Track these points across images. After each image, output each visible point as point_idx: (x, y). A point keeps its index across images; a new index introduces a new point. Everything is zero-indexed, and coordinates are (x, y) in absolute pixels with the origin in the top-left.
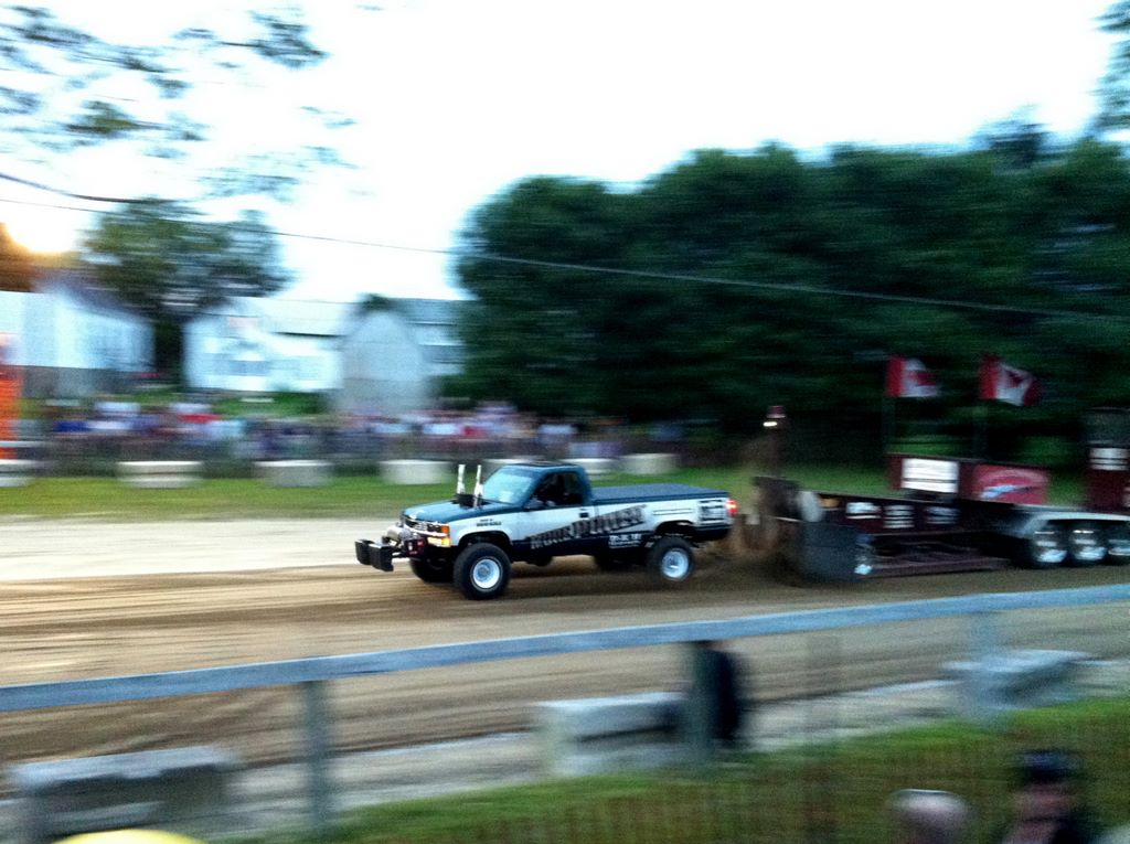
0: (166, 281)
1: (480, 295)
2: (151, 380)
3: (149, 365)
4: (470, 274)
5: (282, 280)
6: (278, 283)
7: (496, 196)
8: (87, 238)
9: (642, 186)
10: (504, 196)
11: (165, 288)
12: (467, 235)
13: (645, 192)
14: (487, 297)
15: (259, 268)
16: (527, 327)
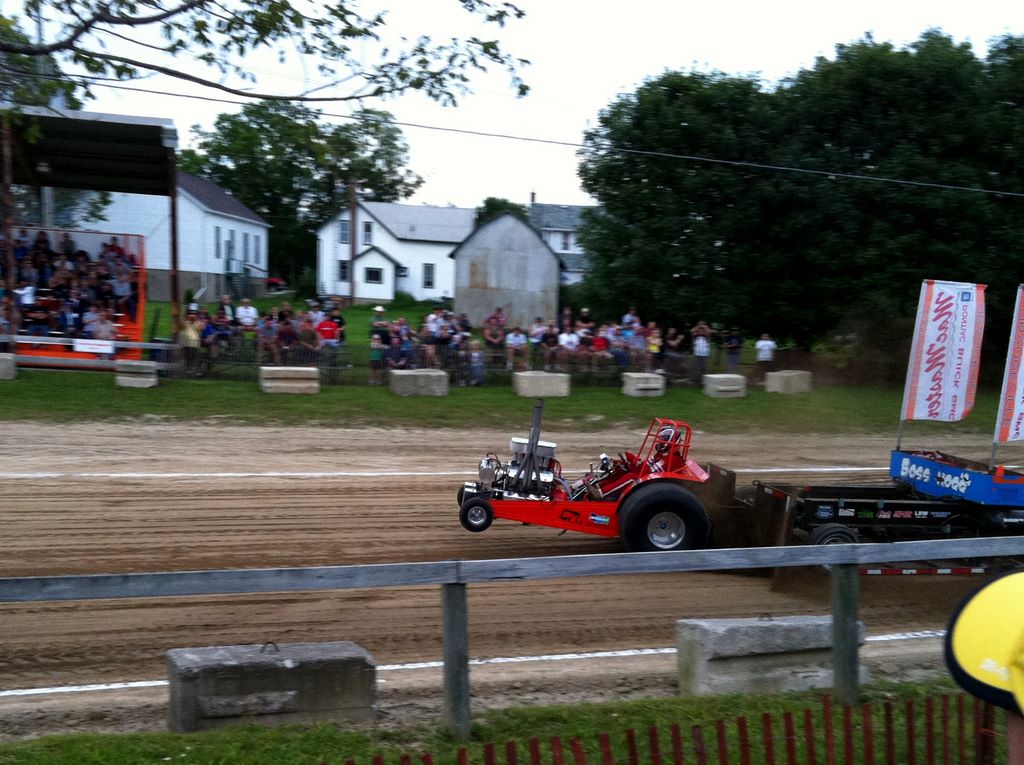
1: (603, 200)
2: (275, 286)
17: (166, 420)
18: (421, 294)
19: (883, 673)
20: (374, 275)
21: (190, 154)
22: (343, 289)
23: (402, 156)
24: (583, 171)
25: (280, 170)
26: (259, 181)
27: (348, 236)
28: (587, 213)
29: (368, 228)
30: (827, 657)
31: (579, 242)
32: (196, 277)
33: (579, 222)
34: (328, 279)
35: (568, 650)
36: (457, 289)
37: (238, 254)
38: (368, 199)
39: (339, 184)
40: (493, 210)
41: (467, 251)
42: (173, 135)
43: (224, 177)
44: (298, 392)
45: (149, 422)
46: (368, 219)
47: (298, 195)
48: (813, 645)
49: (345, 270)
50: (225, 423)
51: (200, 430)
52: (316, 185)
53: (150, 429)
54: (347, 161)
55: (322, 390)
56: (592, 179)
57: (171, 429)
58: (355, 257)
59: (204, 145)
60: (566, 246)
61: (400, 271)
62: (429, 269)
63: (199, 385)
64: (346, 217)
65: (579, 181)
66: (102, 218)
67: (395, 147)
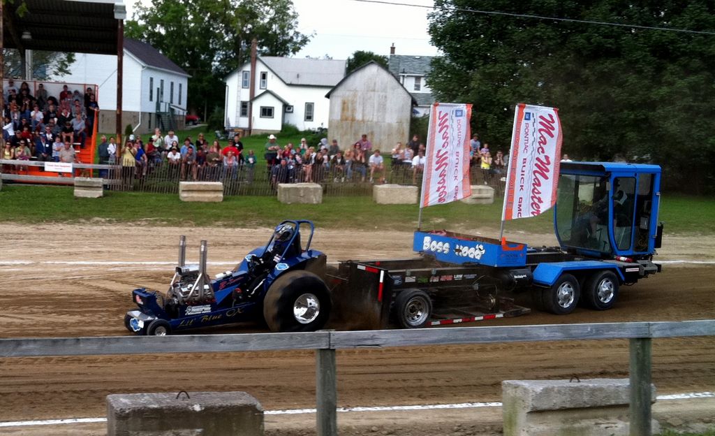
1: (448, 52)
17: (110, 222)
18: (303, 126)
19: (670, 425)
20: (267, 112)
21: (134, 23)
22: (244, 122)
23: (293, 22)
24: (433, 30)
25: (200, 34)
26: (183, 42)
27: (249, 83)
28: (436, 62)
29: (264, 76)
30: (624, 412)
31: (429, 83)
32: (134, 115)
33: (428, 69)
34: (233, 116)
35: (415, 403)
36: (330, 122)
37: (166, 98)
38: (264, 54)
39: (243, 44)
40: (360, 61)
41: (339, 92)
42: (123, 9)
43: (158, 41)
44: (206, 200)
45: (97, 223)
46: (265, 69)
47: (212, 53)
48: (613, 402)
49: (245, 109)
50: (153, 224)
51: (134, 230)
52: (226, 45)
53: (97, 228)
54: (250, 26)
55: (225, 199)
56: (439, 35)
57: (113, 228)
58: (253, 98)
59: (144, 17)
60: (418, 87)
61: (287, 108)
62: (309, 107)
63: (135, 196)
64: (248, 68)
65: (430, 37)
66: (68, 72)
67: (288, 14)
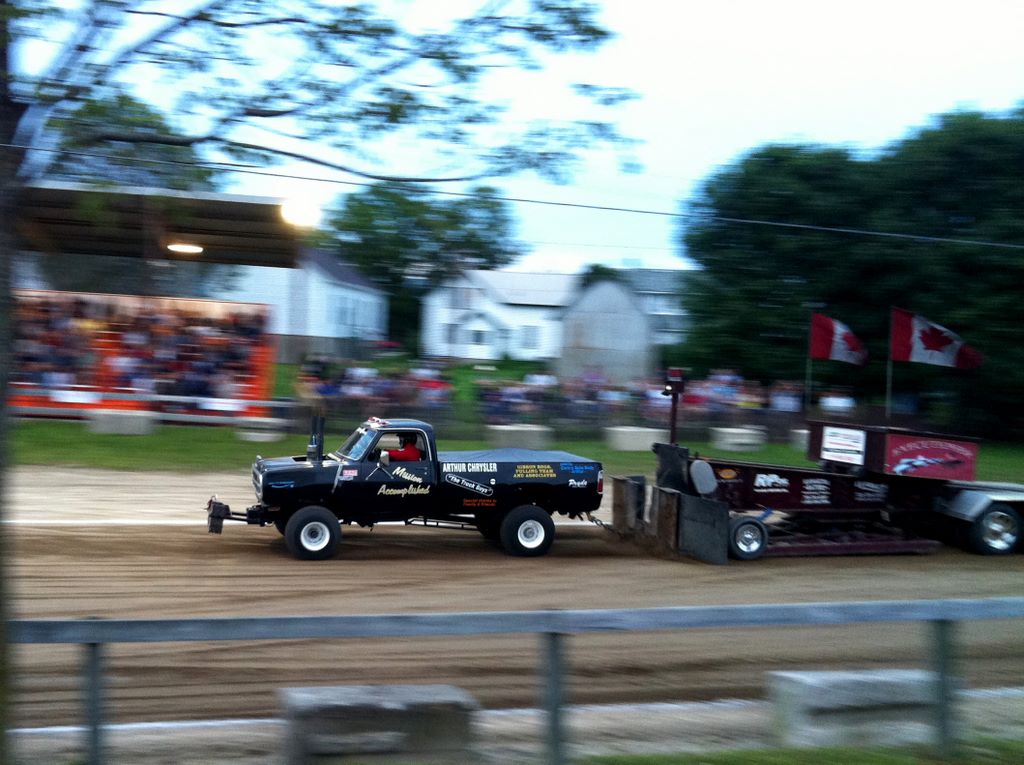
0: (408, 257)
1: (706, 265)
2: (389, 348)
3: (383, 334)
4: (696, 243)
5: (515, 253)
6: (512, 257)
7: (726, 166)
8: (333, 217)
9: (883, 153)
10: (735, 166)
11: (406, 263)
12: (695, 205)
13: (885, 159)
14: (713, 267)
15: (494, 243)
16: (755, 297)
18: (521, 354)
19: (980, 728)
24: (687, 238)
28: (685, 276)
33: (682, 286)
34: (436, 342)
36: (562, 350)
40: (596, 276)
41: (572, 315)
47: (403, 264)
49: (451, 333)
52: (429, 256)
61: (504, 333)
62: (530, 331)
66: (236, 289)
